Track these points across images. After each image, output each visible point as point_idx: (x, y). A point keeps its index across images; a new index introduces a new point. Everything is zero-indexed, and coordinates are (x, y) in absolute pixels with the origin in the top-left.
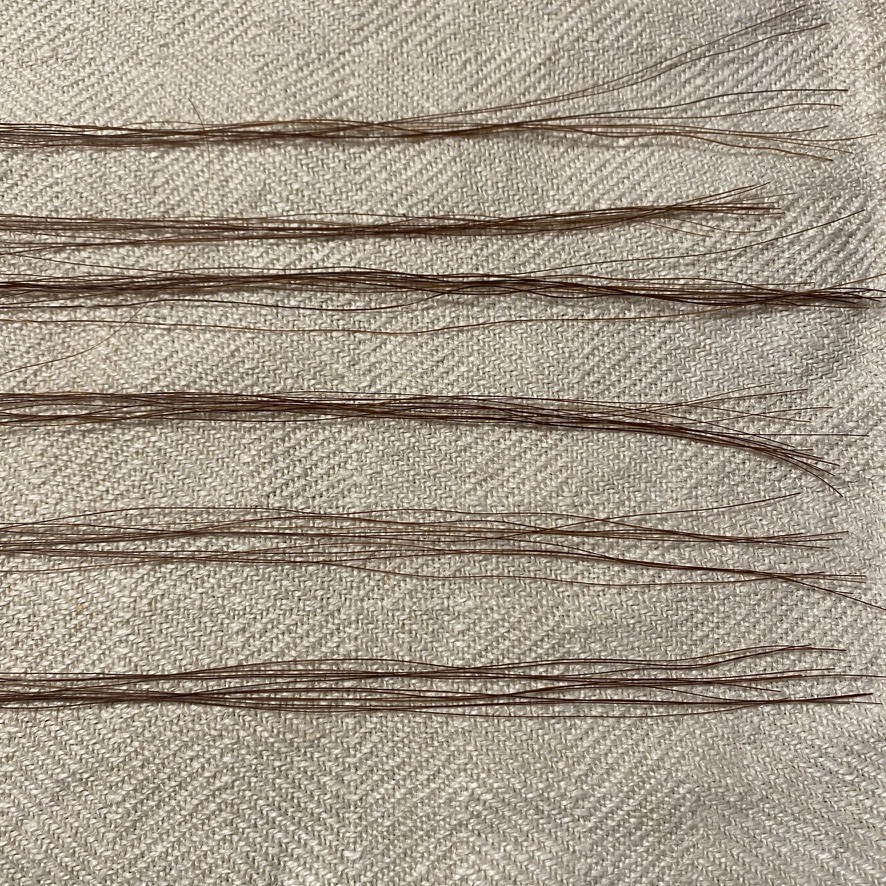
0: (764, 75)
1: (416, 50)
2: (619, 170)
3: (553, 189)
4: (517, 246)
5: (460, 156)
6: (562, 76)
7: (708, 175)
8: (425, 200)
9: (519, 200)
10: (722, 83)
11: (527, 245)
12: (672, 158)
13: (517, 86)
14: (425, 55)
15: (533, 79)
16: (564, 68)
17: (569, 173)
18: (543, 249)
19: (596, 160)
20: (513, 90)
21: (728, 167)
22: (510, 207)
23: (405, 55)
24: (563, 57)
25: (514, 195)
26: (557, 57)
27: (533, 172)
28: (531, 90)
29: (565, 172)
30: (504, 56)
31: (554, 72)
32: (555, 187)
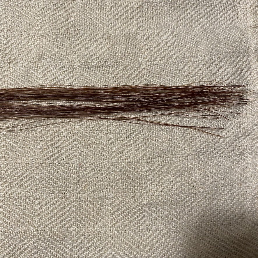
0: (215, 10)
1: (95, 3)
2: (164, 46)
3: (141, 53)
4: (129, 74)
5: (109, 42)
6: (145, 12)
7: (194, 49)
8: (98, 57)
9: (130, 57)
10: (201, 14)
11: (132, 73)
12: (182, 42)
13: (129, 15)
14: (98, 4)
15: (135, 13)
16: (146, 9)
17: (147, 47)
18: (138, 74)
19: (156, 42)
20: (128, 17)
21: (201, 46)
22: (127, 60)
23: (91, 4)
24: (145, 5)
25: (128, 56)
26: (143, 5)
27: (134, 47)
28: (134, 17)
29: (146, 47)
30: (125, 5)
31: (143, 10)
32: (142, 52)
